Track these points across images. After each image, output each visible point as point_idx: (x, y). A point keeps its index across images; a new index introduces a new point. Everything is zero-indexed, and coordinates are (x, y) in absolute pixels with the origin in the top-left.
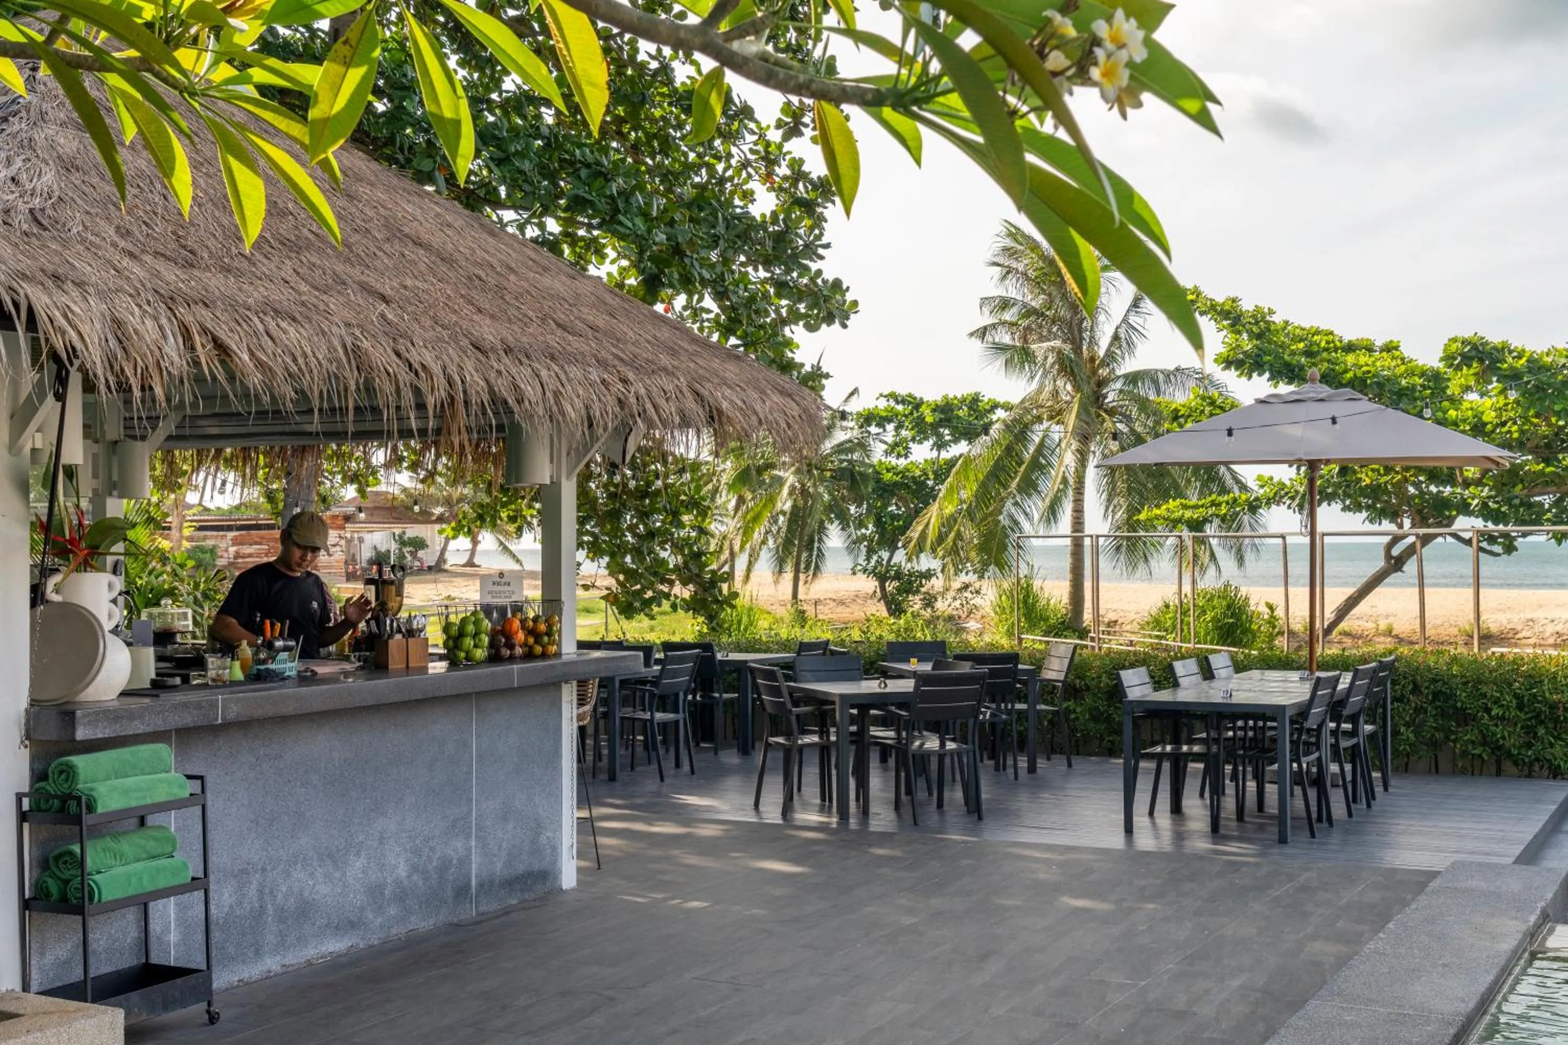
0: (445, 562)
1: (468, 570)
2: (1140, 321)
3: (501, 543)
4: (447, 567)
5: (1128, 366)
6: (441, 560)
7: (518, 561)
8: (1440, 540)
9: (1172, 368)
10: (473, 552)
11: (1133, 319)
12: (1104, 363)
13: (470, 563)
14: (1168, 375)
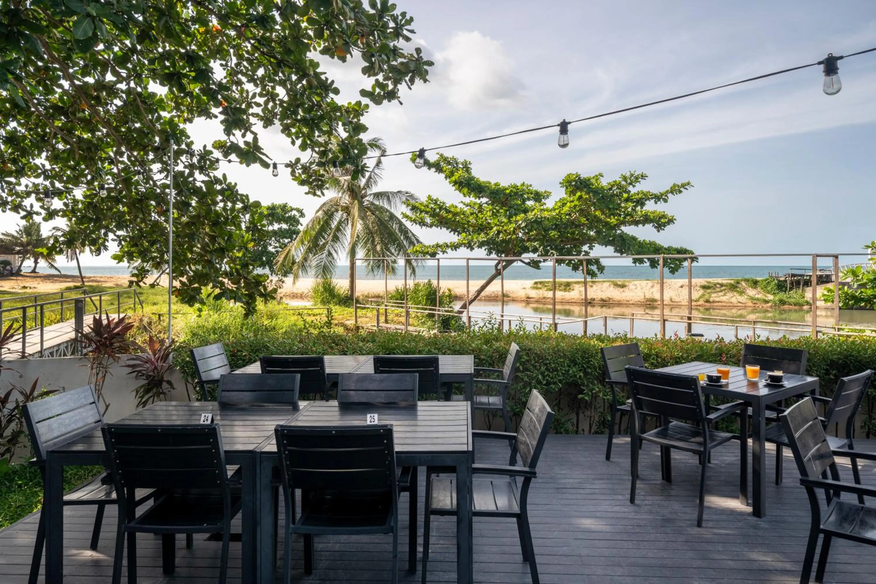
0: (21, 271)
1: (33, 274)
2: (379, 172)
3: (50, 263)
4: (22, 273)
5: (375, 189)
6: (19, 270)
7: (59, 271)
8: (515, 264)
9: (396, 191)
10: (35, 267)
11: (376, 171)
12: (364, 188)
13: (34, 271)
14: (393, 193)
